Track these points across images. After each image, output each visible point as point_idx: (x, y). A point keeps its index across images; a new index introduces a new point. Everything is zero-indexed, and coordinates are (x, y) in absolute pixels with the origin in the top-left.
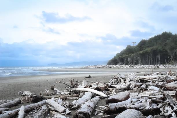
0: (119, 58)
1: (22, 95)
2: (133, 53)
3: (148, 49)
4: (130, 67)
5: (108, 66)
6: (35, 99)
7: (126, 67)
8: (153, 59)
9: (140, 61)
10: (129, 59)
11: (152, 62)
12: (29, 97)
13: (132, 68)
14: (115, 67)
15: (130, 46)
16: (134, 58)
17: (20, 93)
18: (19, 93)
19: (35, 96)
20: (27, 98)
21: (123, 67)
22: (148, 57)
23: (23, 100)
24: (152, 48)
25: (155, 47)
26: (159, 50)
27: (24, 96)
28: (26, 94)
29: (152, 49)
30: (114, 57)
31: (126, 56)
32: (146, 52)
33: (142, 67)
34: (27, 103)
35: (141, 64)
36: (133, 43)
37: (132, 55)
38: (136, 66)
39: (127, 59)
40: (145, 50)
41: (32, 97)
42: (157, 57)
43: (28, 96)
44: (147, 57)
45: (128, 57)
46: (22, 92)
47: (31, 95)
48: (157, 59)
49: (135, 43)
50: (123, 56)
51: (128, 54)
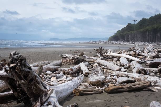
0: (121, 34)
1: (63, 57)
2: (133, 30)
3: (149, 28)
4: (131, 43)
5: (110, 42)
6: (77, 61)
7: (127, 44)
8: (153, 37)
9: (141, 38)
10: (130, 36)
11: (152, 40)
12: (71, 59)
13: (133, 44)
14: (117, 43)
15: (131, 24)
16: (135, 35)
17: (62, 55)
18: (60, 55)
19: (76, 59)
20: (68, 60)
21: (125, 43)
22: (149, 35)
23: (65, 62)
24: (153, 26)
25: (155, 26)
26: (159, 28)
27: (65, 58)
28: (68, 56)
29: (152, 28)
30: (115, 34)
31: (127, 33)
32: (147, 30)
33: (143, 44)
34: (68, 64)
35: (141, 42)
36: (134, 21)
37: (133, 32)
38: (137, 43)
39: (128, 36)
40: (146, 28)
41: (73, 59)
42: (157, 35)
43: (69, 58)
44: (147, 35)
45: (129, 34)
46: (63, 55)
47: (73, 57)
48: (157, 37)
49: (136, 21)
50: (124, 33)
51: (129, 32)
